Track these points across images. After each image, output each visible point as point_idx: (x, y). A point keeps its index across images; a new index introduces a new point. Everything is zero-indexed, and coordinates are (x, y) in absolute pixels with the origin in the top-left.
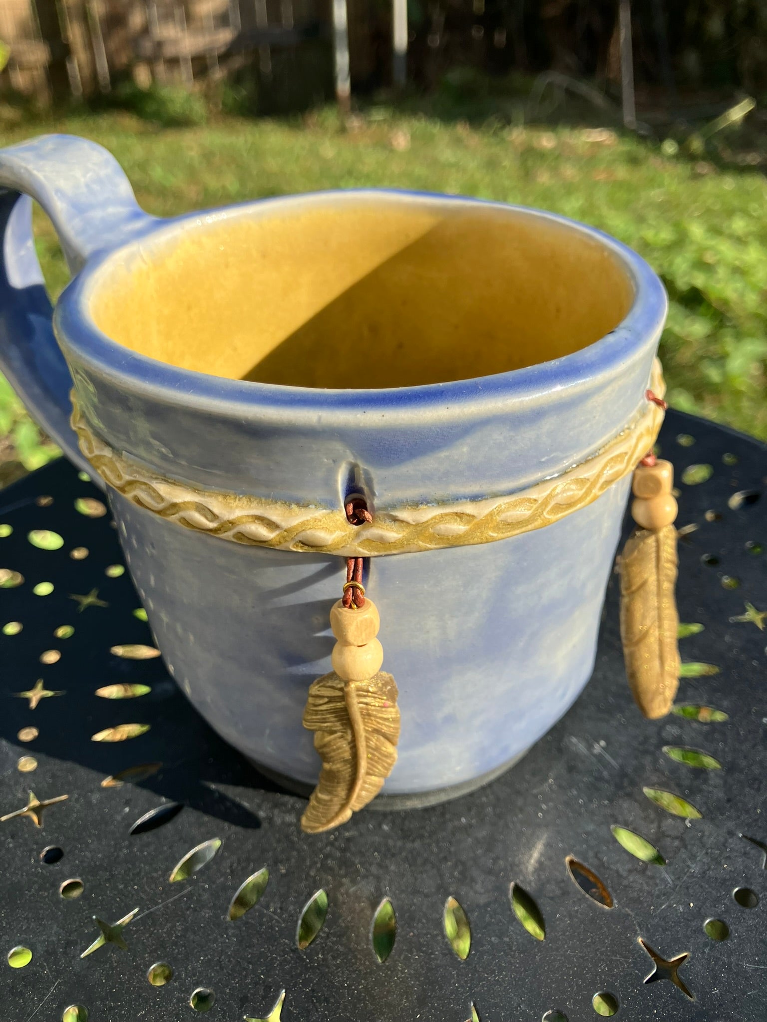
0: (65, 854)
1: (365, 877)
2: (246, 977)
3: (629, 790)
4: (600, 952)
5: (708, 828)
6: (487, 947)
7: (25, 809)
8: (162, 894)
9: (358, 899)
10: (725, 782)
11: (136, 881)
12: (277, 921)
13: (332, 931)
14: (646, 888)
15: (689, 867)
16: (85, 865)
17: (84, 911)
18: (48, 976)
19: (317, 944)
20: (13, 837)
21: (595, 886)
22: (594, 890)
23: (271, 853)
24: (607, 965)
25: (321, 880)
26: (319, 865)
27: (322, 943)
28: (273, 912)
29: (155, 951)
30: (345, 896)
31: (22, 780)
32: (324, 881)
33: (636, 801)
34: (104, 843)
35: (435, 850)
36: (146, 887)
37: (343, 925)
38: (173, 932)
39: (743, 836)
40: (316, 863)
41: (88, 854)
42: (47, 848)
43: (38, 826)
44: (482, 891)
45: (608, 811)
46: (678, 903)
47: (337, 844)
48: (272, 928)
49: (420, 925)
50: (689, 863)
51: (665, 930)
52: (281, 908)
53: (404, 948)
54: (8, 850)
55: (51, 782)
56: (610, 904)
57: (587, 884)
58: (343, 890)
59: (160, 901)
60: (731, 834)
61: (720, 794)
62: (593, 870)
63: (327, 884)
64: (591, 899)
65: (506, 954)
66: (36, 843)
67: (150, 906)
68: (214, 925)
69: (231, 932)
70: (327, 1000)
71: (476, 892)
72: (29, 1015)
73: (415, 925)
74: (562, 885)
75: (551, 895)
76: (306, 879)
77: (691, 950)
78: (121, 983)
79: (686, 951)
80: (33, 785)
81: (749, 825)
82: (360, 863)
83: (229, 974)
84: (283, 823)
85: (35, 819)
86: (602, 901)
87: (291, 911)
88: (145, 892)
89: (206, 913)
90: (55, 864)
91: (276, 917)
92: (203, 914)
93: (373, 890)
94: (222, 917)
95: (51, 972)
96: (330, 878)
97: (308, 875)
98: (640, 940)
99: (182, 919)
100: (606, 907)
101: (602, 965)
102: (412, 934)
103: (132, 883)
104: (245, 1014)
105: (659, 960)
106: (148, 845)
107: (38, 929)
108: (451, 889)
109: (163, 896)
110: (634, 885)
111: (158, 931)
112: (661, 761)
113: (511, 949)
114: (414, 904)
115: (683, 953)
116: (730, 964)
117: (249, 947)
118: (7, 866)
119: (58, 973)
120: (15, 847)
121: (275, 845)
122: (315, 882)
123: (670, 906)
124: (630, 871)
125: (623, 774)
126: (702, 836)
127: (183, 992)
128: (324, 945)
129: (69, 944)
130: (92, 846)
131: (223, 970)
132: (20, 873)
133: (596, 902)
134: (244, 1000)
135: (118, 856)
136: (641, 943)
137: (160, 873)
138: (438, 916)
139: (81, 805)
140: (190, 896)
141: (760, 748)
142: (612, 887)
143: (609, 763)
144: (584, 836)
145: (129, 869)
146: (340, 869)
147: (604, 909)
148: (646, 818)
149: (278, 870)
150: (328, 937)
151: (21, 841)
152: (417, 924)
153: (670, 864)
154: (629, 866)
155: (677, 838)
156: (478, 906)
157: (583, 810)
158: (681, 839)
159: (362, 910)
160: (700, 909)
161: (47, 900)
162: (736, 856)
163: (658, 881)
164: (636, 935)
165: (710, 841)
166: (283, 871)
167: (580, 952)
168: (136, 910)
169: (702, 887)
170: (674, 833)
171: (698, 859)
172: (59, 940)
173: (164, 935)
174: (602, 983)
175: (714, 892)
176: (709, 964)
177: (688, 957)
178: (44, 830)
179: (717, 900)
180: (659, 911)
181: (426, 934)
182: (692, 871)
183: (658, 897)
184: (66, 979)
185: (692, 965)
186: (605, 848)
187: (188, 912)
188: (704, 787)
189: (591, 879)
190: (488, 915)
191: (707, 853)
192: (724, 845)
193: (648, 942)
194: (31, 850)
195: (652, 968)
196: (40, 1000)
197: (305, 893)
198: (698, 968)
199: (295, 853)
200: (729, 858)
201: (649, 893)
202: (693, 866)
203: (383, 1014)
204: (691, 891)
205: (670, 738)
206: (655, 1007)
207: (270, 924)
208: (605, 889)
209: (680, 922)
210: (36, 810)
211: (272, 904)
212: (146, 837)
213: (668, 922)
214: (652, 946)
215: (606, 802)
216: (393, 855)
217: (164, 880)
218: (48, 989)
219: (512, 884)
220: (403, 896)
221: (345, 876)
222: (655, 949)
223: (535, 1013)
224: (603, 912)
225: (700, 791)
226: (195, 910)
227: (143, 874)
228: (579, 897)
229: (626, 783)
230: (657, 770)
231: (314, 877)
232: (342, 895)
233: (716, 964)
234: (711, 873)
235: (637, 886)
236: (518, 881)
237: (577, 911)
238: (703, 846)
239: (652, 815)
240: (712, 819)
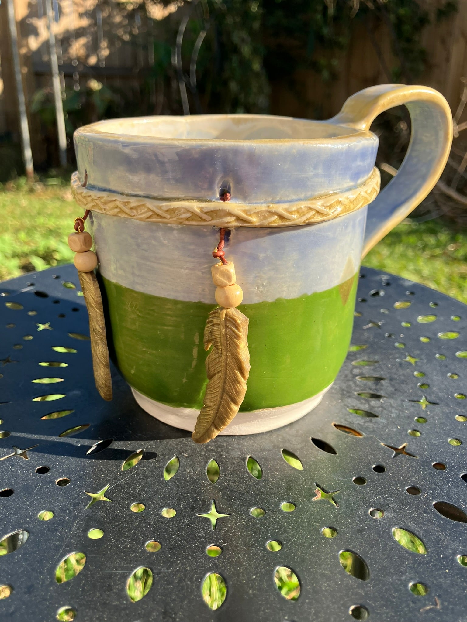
0: (51, 468)
1: (233, 450)
2: (188, 499)
3: (348, 395)
4: (367, 452)
5: (392, 401)
6: (311, 463)
8: (120, 475)
10: (391, 385)
11: (102, 473)
12: (194, 475)
14: (375, 426)
16: (66, 471)
17: (76, 489)
18: (69, 520)
20: (13, 465)
23: (175, 450)
24: (372, 456)
25: (209, 455)
26: (205, 450)
28: (189, 472)
29: (130, 498)
30: (226, 459)
32: (211, 456)
33: (353, 398)
34: (72, 461)
38: (136, 489)
39: (409, 400)
40: (203, 449)
41: (65, 466)
42: (37, 468)
43: (26, 459)
44: (297, 444)
45: (342, 404)
46: (392, 428)
49: (272, 462)
50: (389, 414)
51: (392, 438)
52: (193, 470)
53: (269, 471)
56: (362, 435)
59: (121, 479)
60: (403, 401)
61: (390, 389)
62: (347, 426)
63: (213, 457)
64: (352, 435)
66: (29, 466)
67: (116, 482)
68: (158, 483)
69: (170, 484)
70: (238, 499)
71: (294, 445)
72: (66, 539)
74: (335, 434)
75: (332, 438)
76: (201, 457)
77: (407, 442)
78: (117, 514)
79: (405, 442)
80: (13, 443)
81: (409, 396)
83: (178, 500)
85: (22, 457)
86: (358, 435)
87: (199, 470)
88: (109, 476)
89: (151, 479)
90: (46, 473)
92: (149, 480)
93: (239, 454)
94: (162, 479)
95: (71, 518)
96: (213, 454)
97: (201, 455)
98: (382, 444)
99: (138, 484)
101: (370, 456)
102: (270, 466)
103: (99, 474)
104: (197, 513)
105: (395, 449)
106: (100, 458)
107: (51, 501)
108: (281, 446)
109: (122, 476)
110: (369, 426)
111: (126, 490)
112: (358, 382)
113: (323, 460)
114: (265, 455)
115: (403, 445)
116: (427, 443)
117: (184, 487)
119: (75, 518)
120: (17, 470)
121: (175, 447)
122: (206, 457)
123: (389, 430)
124: (365, 422)
125: (342, 391)
126: (391, 404)
127: (155, 511)
128: (225, 479)
129: (74, 505)
130: (66, 463)
131: (174, 499)
132: (26, 480)
133: (355, 436)
134: (193, 508)
135: (85, 465)
137: (114, 468)
138: (280, 457)
139: (49, 447)
140: (138, 474)
141: (400, 370)
142: (360, 430)
144: (336, 415)
145: (95, 469)
146: (217, 449)
147: (360, 437)
149: (183, 456)
150: (226, 476)
151: (19, 467)
153: (382, 416)
154: (363, 421)
155: (379, 407)
156: (297, 449)
158: (382, 407)
159: (238, 462)
160: (403, 428)
161: (50, 488)
162: (409, 408)
163: (379, 423)
165: (395, 405)
166: (186, 456)
167: (357, 454)
168: (109, 484)
169: (400, 421)
170: (377, 406)
171: (393, 412)
172: (68, 504)
173: (132, 492)
174: (373, 462)
175: (406, 421)
176: (418, 445)
177: (407, 445)
178: (31, 460)
179: (409, 424)
180: (385, 433)
181: (277, 465)
183: (382, 428)
184: (81, 519)
185: (410, 447)
186: (348, 417)
187: (140, 481)
188: (382, 388)
190: (305, 451)
191: (396, 409)
192: (402, 405)
193: (385, 444)
194: (28, 470)
195: (393, 452)
196: (70, 531)
197: (204, 462)
198: (414, 447)
199: (189, 448)
200: (406, 409)
201: (377, 428)
202: (392, 415)
203: (272, 497)
204: (396, 423)
205: (357, 374)
206: (402, 464)
207: (190, 477)
209: (397, 434)
210: (22, 454)
211: (187, 470)
213: (392, 435)
214: (388, 444)
215: (340, 401)
216: (243, 440)
217: (118, 470)
218: (73, 525)
219: (310, 438)
221: (222, 451)
222: (391, 445)
223: (348, 479)
224: (360, 439)
226: (144, 479)
228: (345, 436)
229: (345, 393)
230: (357, 386)
231: (205, 455)
232: (224, 458)
233: (421, 444)
234: (401, 415)
235: (371, 427)
236: (313, 437)
237: (348, 441)
238: (393, 407)
239: (364, 402)
240: (392, 398)
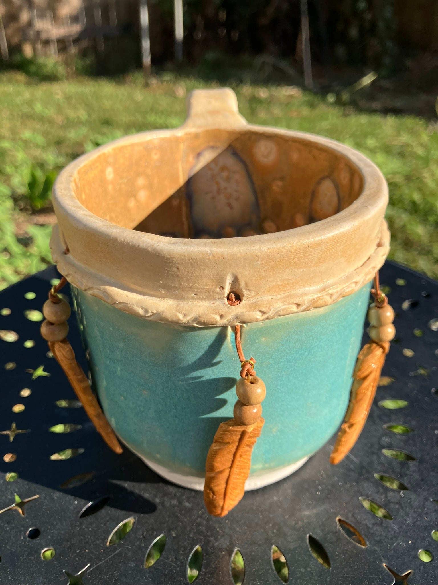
0: (42, 532)
1: (223, 536)
3: (366, 475)
4: (363, 574)
5: (413, 496)
6: (299, 575)
7: (14, 505)
8: (103, 554)
9: (220, 550)
10: (419, 470)
11: (87, 547)
12: (175, 567)
13: (207, 571)
14: (384, 534)
15: (406, 520)
16: (55, 538)
17: (58, 567)
19: (200, 580)
20: (8, 523)
21: (354, 534)
22: (354, 537)
23: (165, 525)
24: (368, 581)
25: (197, 539)
26: (195, 530)
27: (203, 579)
28: (171, 561)
30: (212, 548)
31: (9, 487)
32: (199, 540)
33: (371, 482)
34: (64, 524)
35: (261, 517)
36: (93, 550)
37: (214, 566)
38: (113, 577)
39: (434, 500)
40: (193, 529)
41: (56, 532)
42: (30, 529)
43: (23, 516)
44: (292, 541)
45: (356, 489)
46: (403, 542)
47: (204, 516)
48: (172, 571)
49: (258, 563)
50: (405, 518)
51: (397, 558)
52: (175, 558)
53: (251, 578)
54: (6, 531)
55: (27, 487)
56: (365, 545)
57: (350, 533)
58: (210, 545)
59: (103, 559)
60: (426, 499)
61: (417, 476)
62: (353, 525)
63: (201, 541)
64: (354, 542)
65: (310, 578)
66: (23, 526)
67: (97, 562)
68: (137, 572)
69: (147, 575)
71: (288, 542)
73: (256, 564)
74: (337, 534)
75: (331, 541)
76: (189, 540)
77: (413, 568)
79: (410, 570)
80: (17, 490)
81: (435, 494)
82: (219, 527)
84: (171, 505)
85: (20, 511)
86: (359, 542)
87: (181, 560)
88: (93, 553)
89: (131, 564)
90: (36, 539)
91: (174, 564)
92: (130, 565)
93: (228, 544)
94: (141, 566)
96: (202, 538)
97: (189, 537)
98: (384, 565)
99: (118, 569)
100: (363, 547)
101: (365, 581)
102: (254, 570)
103: (84, 549)
105: (396, 575)
106: (91, 524)
107: (31, 580)
108: (274, 541)
109: (104, 555)
110: (376, 532)
111: (104, 577)
112: (382, 458)
113: (312, 575)
114: (254, 551)
115: (409, 570)
116: (435, 575)
118: (7, 541)
120: (11, 530)
121: (167, 519)
122: (193, 540)
123: (398, 544)
124: (373, 524)
125: (362, 467)
126: (411, 502)
128: (204, 580)
130: (57, 527)
132: (15, 545)
133: (357, 544)
135: (74, 532)
136: (385, 566)
137: (100, 541)
138: (268, 558)
139: (48, 501)
140: (120, 554)
141: (435, 448)
142: (365, 535)
143: (353, 461)
144: (345, 504)
145: (82, 539)
146: (207, 532)
147: (361, 548)
148: (378, 492)
149: (171, 535)
150: (205, 574)
151: (13, 525)
152: (257, 563)
153: (395, 519)
154: (372, 521)
155: (397, 503)
156: (290, 550)
157: (342, 489)
158: (399, 503)
159: (224, 557)
160: (415, 544)
161: (34, 561)
162: (431, 512)
163: (390, 530)
164: (381, 561)
165: (416, 504)
166: (174, 535)
167: (352, 574)
168: (89, 565)
169: (414, 531)
170: (394, 500)
171: (410, 515)
173: (108, 580)
175: (421, 534)
176: (424, 576)
177: (412, 572)
178: (27, 518)
180: (393, 547)
181: (263, 569)
182: (408, 522)
183: (391, 539)
185: (414, 577)
186: (357, 511)
187: (120, 565)
188: (408, 472)
189: (352, 530)
190: (296, 555)
191: (414, 512)
192: (423, 506)
193: (389, 566)
194: (20, 531)
195: (393, 581)
197: (189, 548)
198: (418, 579)
199: (180, 524)
200: (427, 514)
201: (386, 537)
202: (408, 519)
204: (409, 534)
205: (385, 444)
207: (170, 569)
208: (360, 536)
209: (405, 553)
210: (20, 505)
211: (170, 556)
212: (90, 519)
213: (399, 553)
214: (391, 568)
215: (354, 484)
216: (237, 522)
217: (103, 545)
219: (308, 535)
220: (246, 546)
221: (211, 536)
222: (393, 569)
224: (362, 550)
225: (406, 475)
226: (125, 563)
227: (90, 542)
228: (347, 541)
229: (364, 472)
230: (381, 464)
231: (193, 538)
232: (211, 548)
233: (428, 576)
234: (418, 523)
235: (378, 533)
236: (311, 534)
237: (347, 550)
238: (412, 507)
239: (381, 491)
240: (415, 491)
